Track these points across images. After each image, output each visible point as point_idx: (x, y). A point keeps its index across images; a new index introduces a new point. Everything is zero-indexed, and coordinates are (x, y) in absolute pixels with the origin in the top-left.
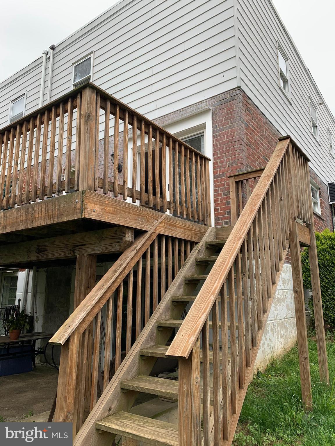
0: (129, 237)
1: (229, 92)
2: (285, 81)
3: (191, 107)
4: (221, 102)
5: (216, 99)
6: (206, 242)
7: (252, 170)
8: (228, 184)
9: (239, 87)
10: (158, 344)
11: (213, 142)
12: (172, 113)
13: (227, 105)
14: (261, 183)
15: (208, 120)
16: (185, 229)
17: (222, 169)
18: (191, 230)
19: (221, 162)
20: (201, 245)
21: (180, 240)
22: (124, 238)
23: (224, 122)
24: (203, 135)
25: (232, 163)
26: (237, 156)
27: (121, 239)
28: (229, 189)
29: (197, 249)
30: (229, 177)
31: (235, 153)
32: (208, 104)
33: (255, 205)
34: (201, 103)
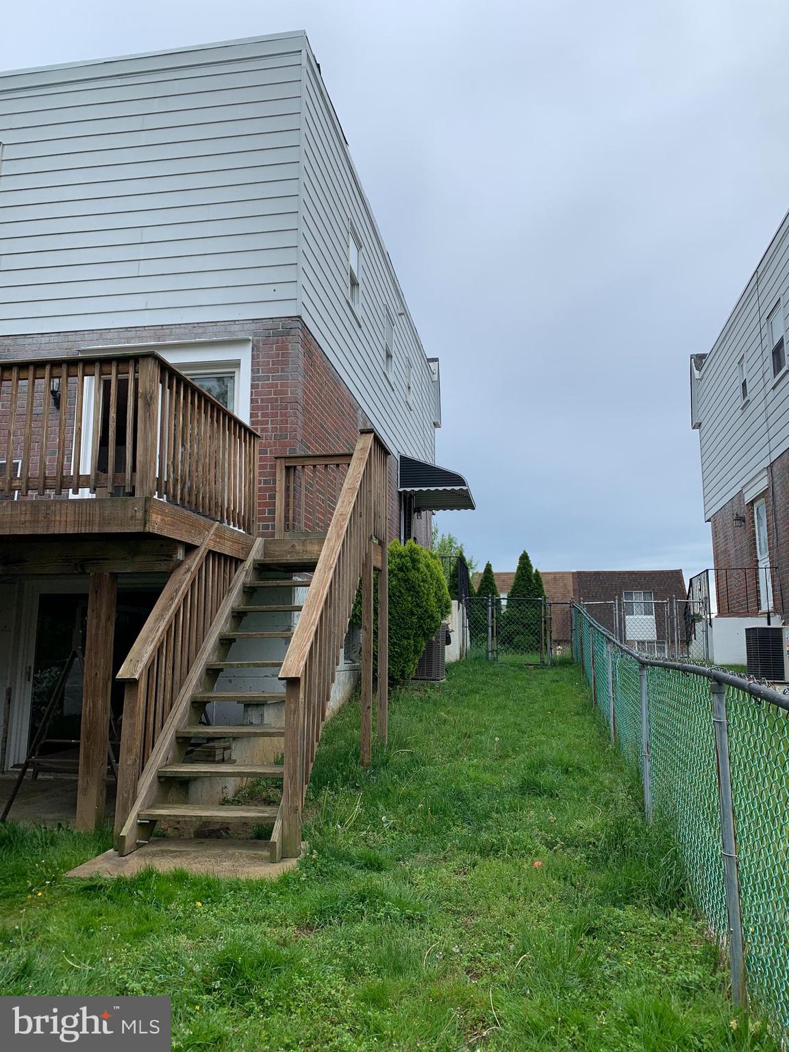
0: (180, 555)
1: (282, 319)
2: (354, 283)
3: (214, 324)
4: (268, 332)
5: (259, 325)
6: (254, 560)
7: (314, 454)
8: (273, 467)
9: (300, 317)
10: (206, 690)
11: (252, 396)
12: (179, 326)
13: (278, 340)
14: (344, 498)
15: (244, 355)
16: (232, 541)
17: (263, 441)
18: (239, 543)
19: (262, 430)
20: (248, 564)
21: (226, 557)
22: (174, 555)
23: (271, 366)
24: (232, 378)
25: (281, 436)
26: (288, 425)
27: (171, 556)
28: (274, 474)
29: (245, 569)
30: (276, 458)
31: (287, 420)
32: (245, 329)
33: (341, 527)
34: (233, 323)
